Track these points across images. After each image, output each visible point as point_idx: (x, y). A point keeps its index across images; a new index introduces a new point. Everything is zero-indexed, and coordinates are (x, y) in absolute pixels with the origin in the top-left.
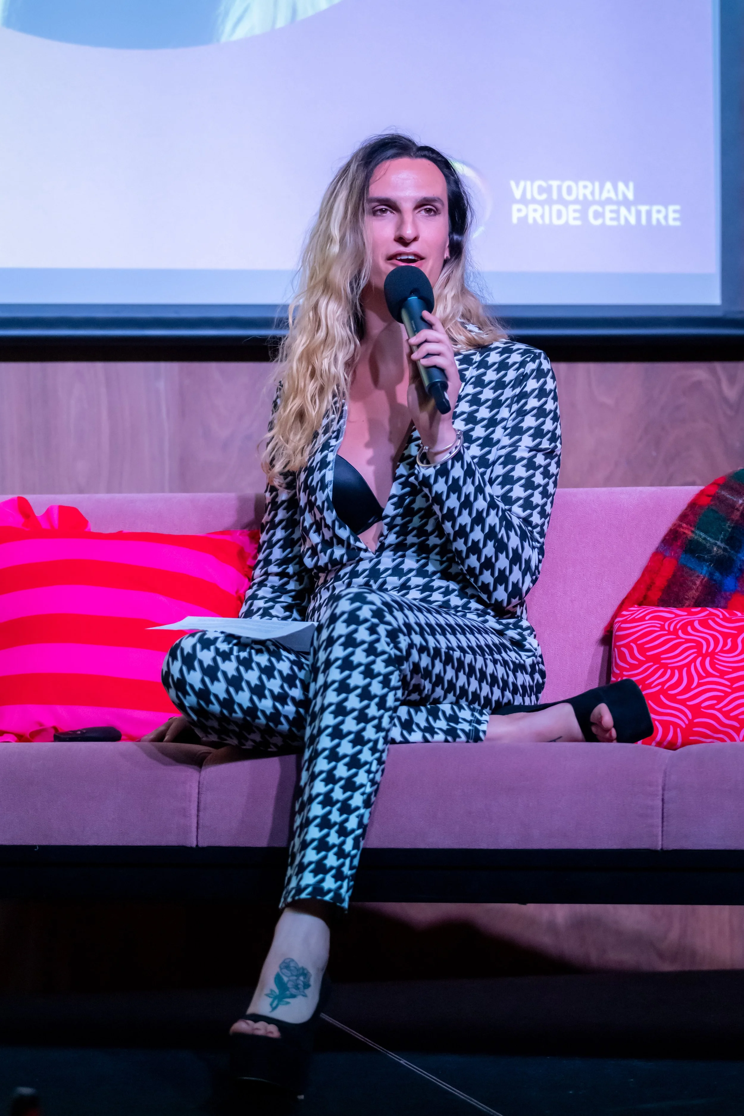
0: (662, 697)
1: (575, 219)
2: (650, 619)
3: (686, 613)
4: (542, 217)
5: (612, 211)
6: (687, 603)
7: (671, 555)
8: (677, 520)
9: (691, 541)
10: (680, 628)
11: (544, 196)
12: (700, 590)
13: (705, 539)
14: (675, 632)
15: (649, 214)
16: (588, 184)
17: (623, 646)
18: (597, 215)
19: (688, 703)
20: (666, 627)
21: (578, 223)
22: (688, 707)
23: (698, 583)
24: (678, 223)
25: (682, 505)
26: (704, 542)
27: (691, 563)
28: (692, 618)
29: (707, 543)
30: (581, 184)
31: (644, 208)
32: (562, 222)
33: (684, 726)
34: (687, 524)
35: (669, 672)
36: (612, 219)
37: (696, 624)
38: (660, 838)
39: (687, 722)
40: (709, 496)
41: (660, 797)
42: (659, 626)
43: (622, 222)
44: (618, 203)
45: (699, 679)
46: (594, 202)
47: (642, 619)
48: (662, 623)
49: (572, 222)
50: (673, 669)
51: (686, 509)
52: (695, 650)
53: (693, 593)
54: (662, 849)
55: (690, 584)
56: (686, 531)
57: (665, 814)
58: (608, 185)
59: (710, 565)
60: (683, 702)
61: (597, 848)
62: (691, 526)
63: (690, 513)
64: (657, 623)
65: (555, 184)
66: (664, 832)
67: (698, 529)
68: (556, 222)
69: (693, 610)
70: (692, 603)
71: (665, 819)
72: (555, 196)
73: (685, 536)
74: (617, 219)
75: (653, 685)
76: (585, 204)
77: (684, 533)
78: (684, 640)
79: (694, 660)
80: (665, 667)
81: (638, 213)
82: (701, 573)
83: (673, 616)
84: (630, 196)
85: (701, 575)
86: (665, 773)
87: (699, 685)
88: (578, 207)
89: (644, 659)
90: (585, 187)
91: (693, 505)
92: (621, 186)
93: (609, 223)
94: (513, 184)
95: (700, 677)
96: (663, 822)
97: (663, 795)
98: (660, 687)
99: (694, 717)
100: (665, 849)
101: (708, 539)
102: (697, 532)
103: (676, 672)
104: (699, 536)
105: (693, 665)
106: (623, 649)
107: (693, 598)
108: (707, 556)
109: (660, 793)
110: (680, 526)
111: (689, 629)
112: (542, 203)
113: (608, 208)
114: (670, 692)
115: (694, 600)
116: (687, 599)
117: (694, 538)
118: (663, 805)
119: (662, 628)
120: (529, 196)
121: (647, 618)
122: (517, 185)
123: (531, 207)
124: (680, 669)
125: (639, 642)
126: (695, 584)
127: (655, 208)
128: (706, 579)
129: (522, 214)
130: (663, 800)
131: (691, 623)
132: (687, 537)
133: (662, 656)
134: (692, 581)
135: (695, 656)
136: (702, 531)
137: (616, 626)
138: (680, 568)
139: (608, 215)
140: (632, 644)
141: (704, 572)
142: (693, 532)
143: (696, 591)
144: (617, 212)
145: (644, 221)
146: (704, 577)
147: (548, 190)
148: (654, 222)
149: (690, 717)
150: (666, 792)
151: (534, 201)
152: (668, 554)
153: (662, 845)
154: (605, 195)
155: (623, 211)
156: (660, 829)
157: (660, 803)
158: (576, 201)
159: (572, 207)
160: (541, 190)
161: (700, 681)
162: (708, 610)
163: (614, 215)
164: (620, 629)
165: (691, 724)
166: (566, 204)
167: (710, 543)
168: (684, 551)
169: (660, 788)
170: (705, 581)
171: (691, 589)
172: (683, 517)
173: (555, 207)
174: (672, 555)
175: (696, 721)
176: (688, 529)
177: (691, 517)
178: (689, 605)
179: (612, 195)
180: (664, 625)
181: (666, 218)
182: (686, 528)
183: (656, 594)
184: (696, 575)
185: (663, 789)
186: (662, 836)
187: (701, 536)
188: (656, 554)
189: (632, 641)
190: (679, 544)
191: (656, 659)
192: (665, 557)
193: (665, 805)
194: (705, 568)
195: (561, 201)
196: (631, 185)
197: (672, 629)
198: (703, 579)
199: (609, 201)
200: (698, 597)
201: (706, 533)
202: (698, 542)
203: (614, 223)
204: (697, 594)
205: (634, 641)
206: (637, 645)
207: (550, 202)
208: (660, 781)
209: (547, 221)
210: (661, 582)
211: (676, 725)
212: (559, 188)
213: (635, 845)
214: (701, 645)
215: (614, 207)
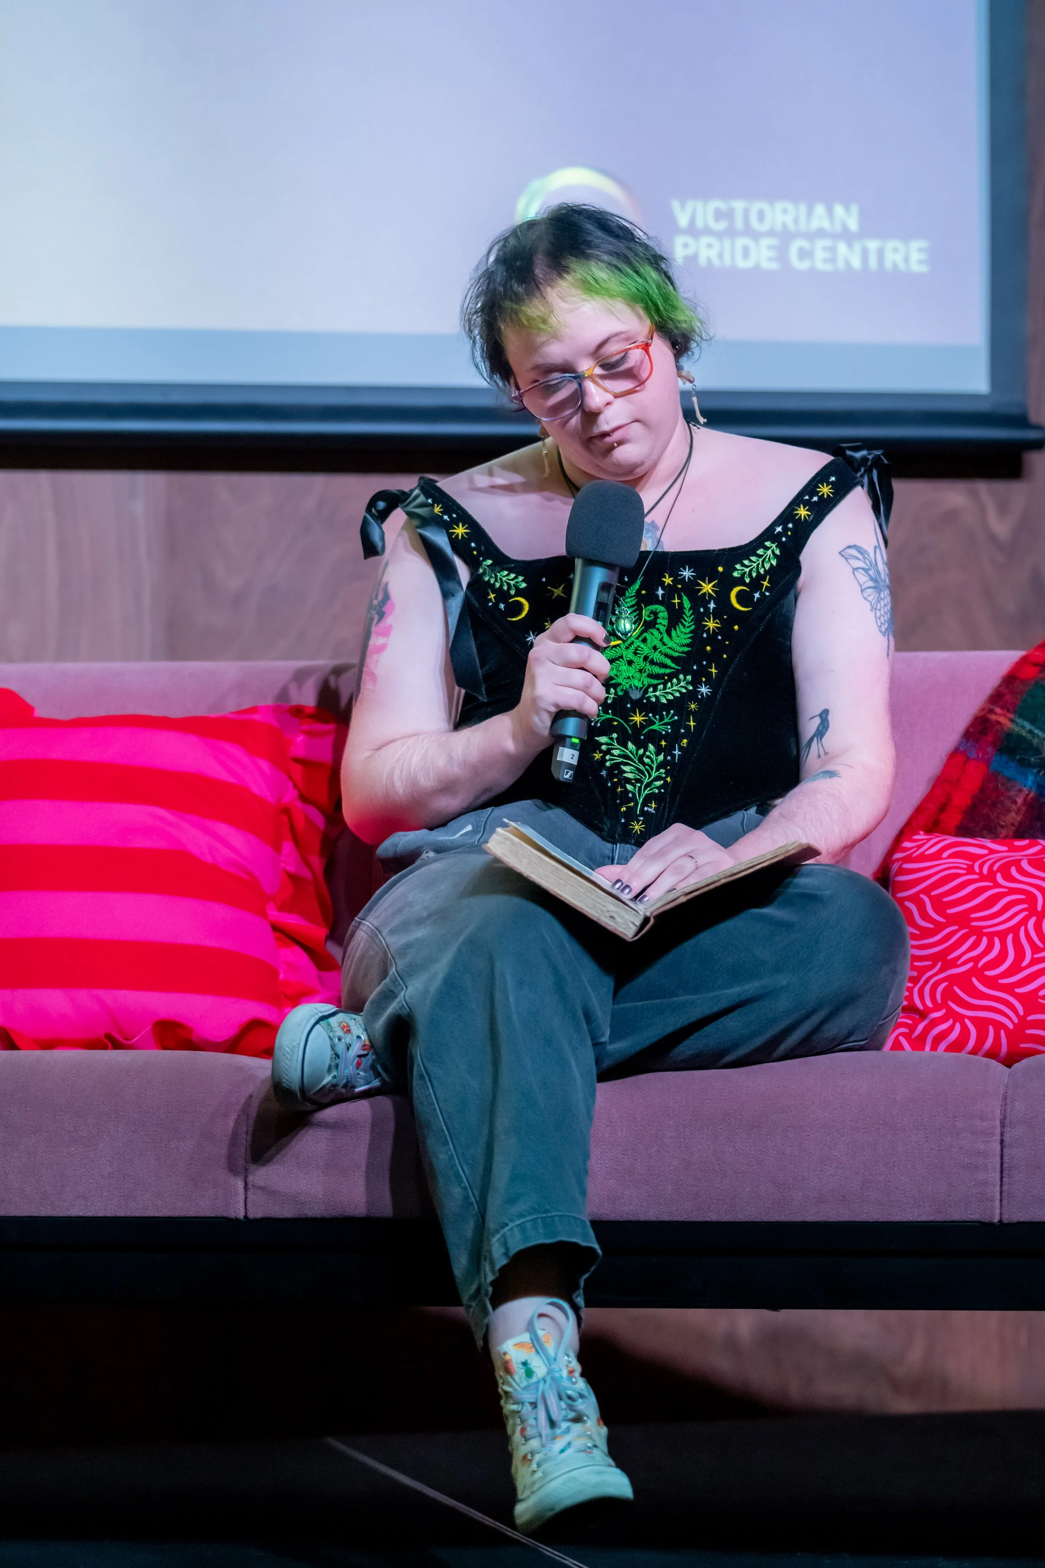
0: (974, 980)
1: (770, 259)
2: (949, 857)
3: (1005, 849)
4: (720, 255)
5: (825, 249)
6: (1004, 832)
7: (978, 756)
8: (986, 703)
9: (1009, 735)
10: (999, 870)
11: (722, 226)
12: (1022, 812)
13: (1030, 732)
14: (991, 876)
15: (881, 253)
16: (790, 207)
17: (909, 898)
18: (804, 254)
19: (1017, 990)
20: (976, 868)
21: (774, 266)
22: (1017, 996)
23: (1020, 801)
24: (924, 269)
25: (992, 679)
26: (1029, 736)
27: (1010, 770)
28: (1017, 855)
29: (1033, 737)
30: (779, 206)
31: (873, 245)
32: (749, 264)
33: (1011, 1026)
34: (1002, 708)
35: (985, 941)
36: (825, 261)
37: (1025, 865)
38: (997, 1203)
39: (1016, 1020)
40: (1036, 665)
41: (998, 1138)
42: (965, 866)
43: (841, 264)
44: (835, 236)
45: (1033, 953)
46: (798, 235)
47: (937, 856)
48: (970, 863)
49: (766, 265)
50: (991, 936)
51: (1000, 686)
52: (1026, 906)
53: (1013, 817)
54: (1000, 1221)
55: (1007, 802)
56: (1002, 720)
57: (1006, 1165)
58: (820, 209)
59: (1039, 772)
60: (1009, 989)
61: (896, 1220)
62: (1009, 711)
63: (1006, 691)
64: (962, 862)
65: (739, 205)
66: (1003, 1194)
67: (1020, 716)
68: (741, 264)
69: (1018, 843)
70: (1011, 833)
71: (1005, 1173)
72: (739, 224)
73: (998, 727)
74: (833, 260)
75: (959, 963)
76: (785, 237)
77: (998, 723)
78: (1006, 890)
79: (1024, 922)
80: (979, 932)
81: (865, 253)
82: (1025, 786)
83: (984, 852)
84: (853, 225)
85: (1025, 789)
86: (1005, 1098)
87: (1034, 962)
88: (773, 241)
89: (944, 921)
90: (785, 211)
91: (1011, 679)
92: (839, 210)
93: (821, 266)
94: (676, 205)
95: (1035, 949)
96: (1002, 1178)
97: (1002, 1134)
98: (971, 964)
99: (1027, 1013)
100: (1006, 1221)
101: (1036, 731)
102: (1019, 721)
103: (997, 941)
104: (1022, 727)
105: (1023, 929)
106: (907, 904)
107: (1013, 825)
108: (1035, 759)
109: (998, 1131)
110: (991, 711)
111: (1013, 871)
112: (720, 235)
113: (820, 243)
114: (987, 973)
115: (1013, 828)
116: (1002, 827)
117: (1014, 730)
118: (1002, 1150)
119: (970, 870)
120: (700, 223)
121: (945, 855)
122: (683, 206)
123: (705, 240)
124: (1002, 935)
125: (934, 893)
126: (1015, 802)
127: (890, 244)
128: (1032, 795)
129: (690, 251)
130: (1002, 1142)
131: (1017, 863)
132: (1003, 729)
133: (973, 916)
134: (1010, 798)
135: (1026, 916)
136: (1027, 720)
137: (895, 867)
138: (993, 777)
139: (820, 255)
140: (922, 896)
141: (1030, 783)
142: (1011, 720)
143: (1016, 813)
144: (833, 250)
145: (873, 264)
146: (1030, 792)
147: (729, 215)
148: (888, 265)
149: (1021, 1012)
150: (1007, 1129)
151: (707, 231)
152: (972, 754)
153: (1001, 1214)
154: (815, 224)
155: (842, 248)
156: (998, 1188)
157: (998, 1147)
158: (771, 233)
159: (765, 242)
160: (719, 215)
161: (1036, 956)
162: (1041, 844)
163: (827, 255)
164: (902, 871)
165: (1023, 1023)
166: (756, 236)
167: (1039, 739)
168: (998, 750)
169: (998, 1123)
170: (1032, 798)
171: (1009, 811)
172: (996, 698)
173: (740, 242)
174: (980, 755)
175: (1029, 1018)
176: (1005, 716)
177: (1008, 697)
178: (1007, 836)
179: (826, 224)
180: (973, 866)
181: (907, 259)
182: (1000, 715)
183: (954, 818)
184: (1017, 787)
185: (1003, 1125)
186: (1001, 1200)
187: (1024, 727)
188: (955, 755)
189: (923, 891)
190: (990, 739)
191: (963, 919)
192: (968, 759)
193: (1005, 1151)
194: (1031, 778)
195: (749, 232)
196: (855, 209)
197: (985, 871)
198: (1027, 795)
199: (821, 233)
200: (1021, 823)
201: (1033, 721)
202: (1020, 738)
203: (828, 267)
204: (1019, 819)
205: (927, 891)
206: (931, 898)
207: (731, 233)
208: (998, 1112)
209: (727, 261)
210: (962, 799)
211: (998, 1026)
212: (746, 212)
213: (956, 1214)
214: (1035, 898)
215: (827, 243)
